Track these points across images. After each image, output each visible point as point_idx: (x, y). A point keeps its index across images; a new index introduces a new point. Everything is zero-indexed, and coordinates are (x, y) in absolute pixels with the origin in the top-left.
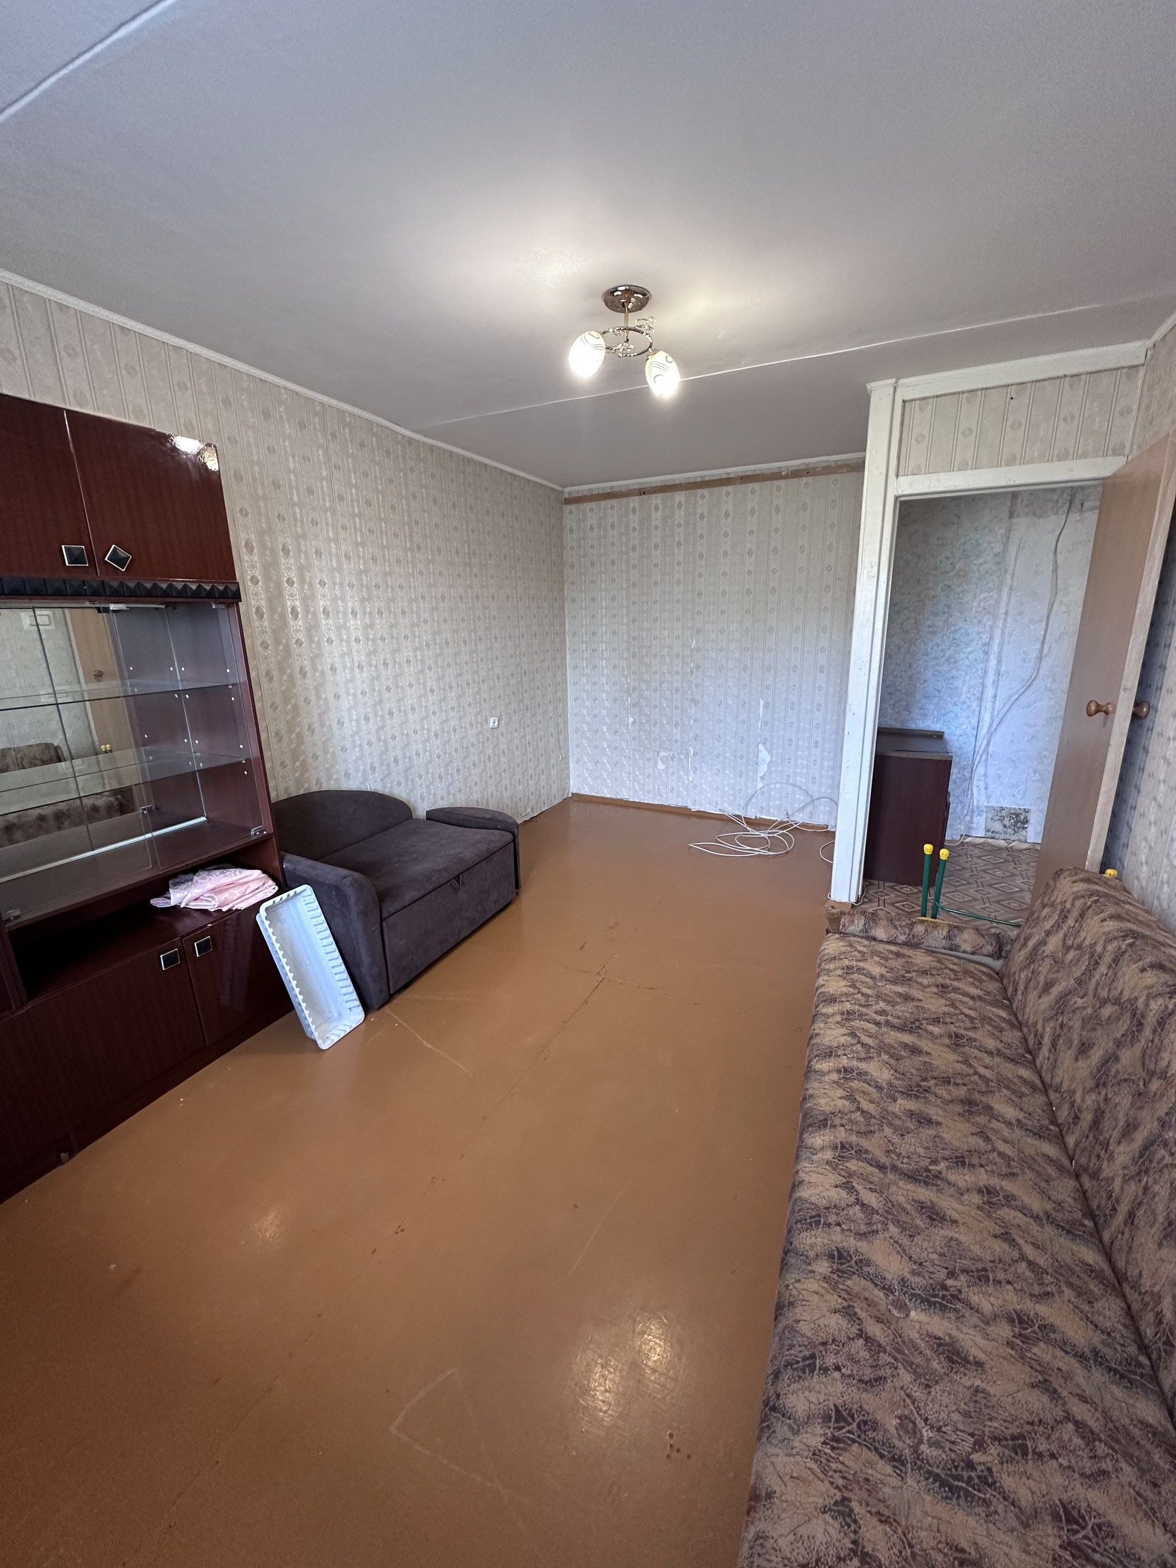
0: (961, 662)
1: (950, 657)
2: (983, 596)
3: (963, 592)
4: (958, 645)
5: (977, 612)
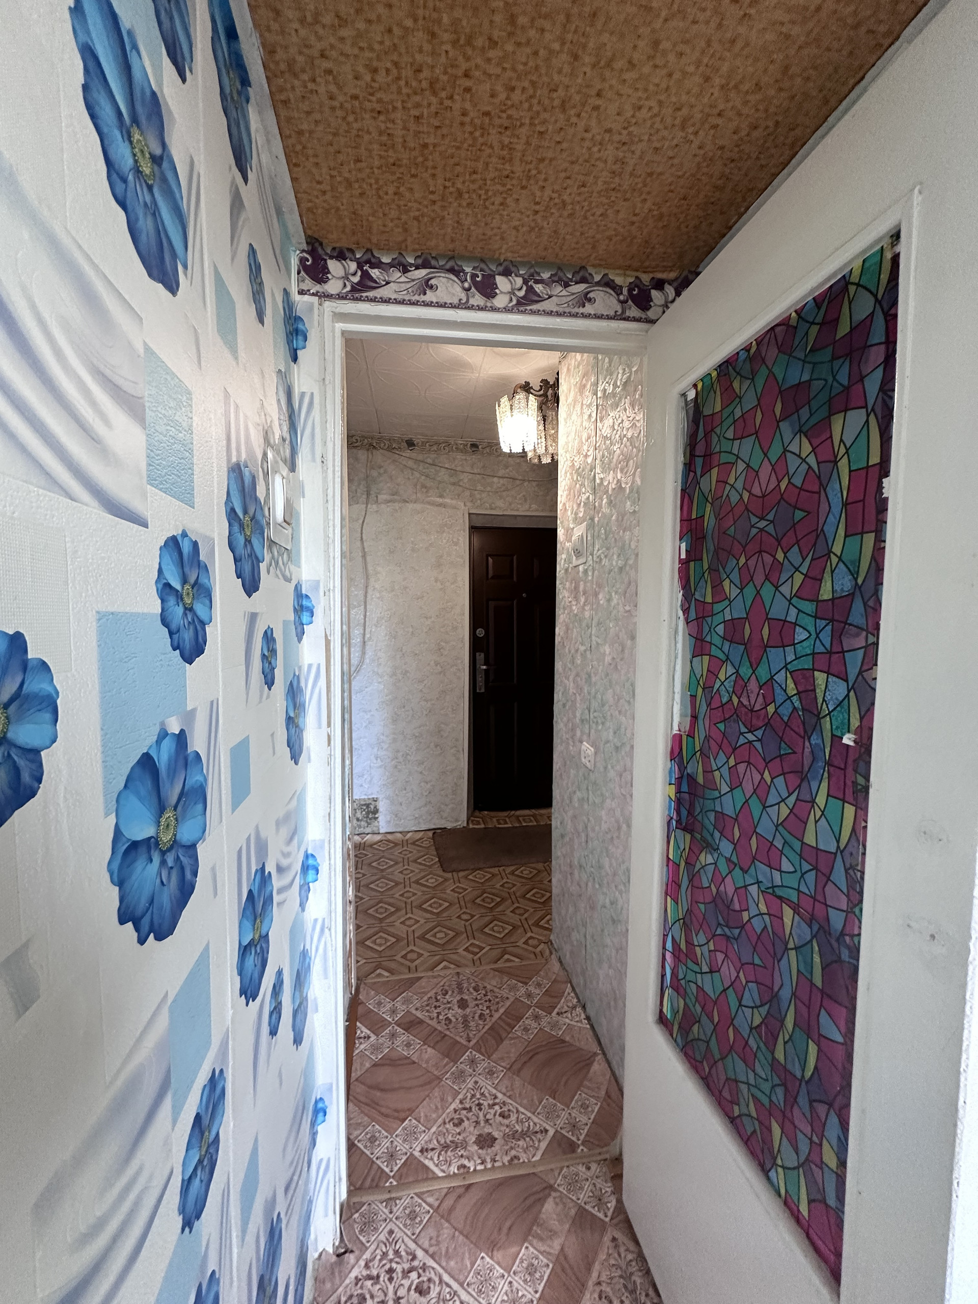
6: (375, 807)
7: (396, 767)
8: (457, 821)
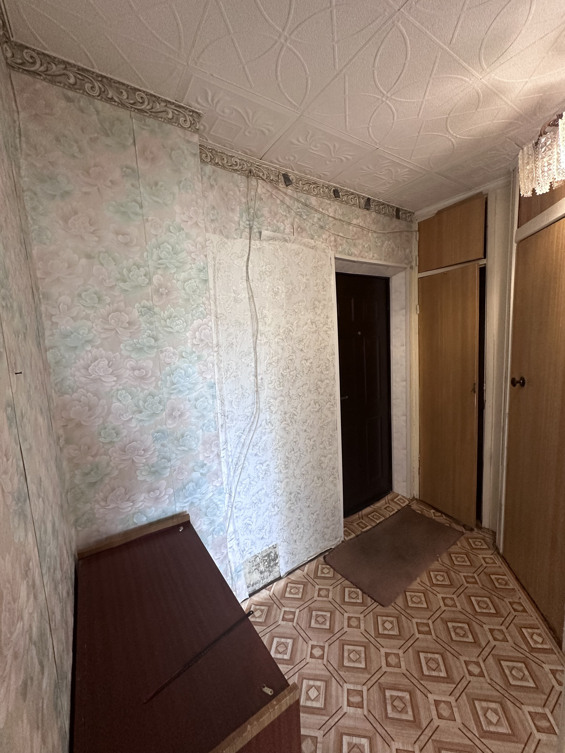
0: (188, 414)
1: (173, 409)
2: (196, 323)
3: (169, 318)
4: (180, 392)
5: (194, 345)
6: (275, 554)
7: (290, 508)
8: (336, 538)
